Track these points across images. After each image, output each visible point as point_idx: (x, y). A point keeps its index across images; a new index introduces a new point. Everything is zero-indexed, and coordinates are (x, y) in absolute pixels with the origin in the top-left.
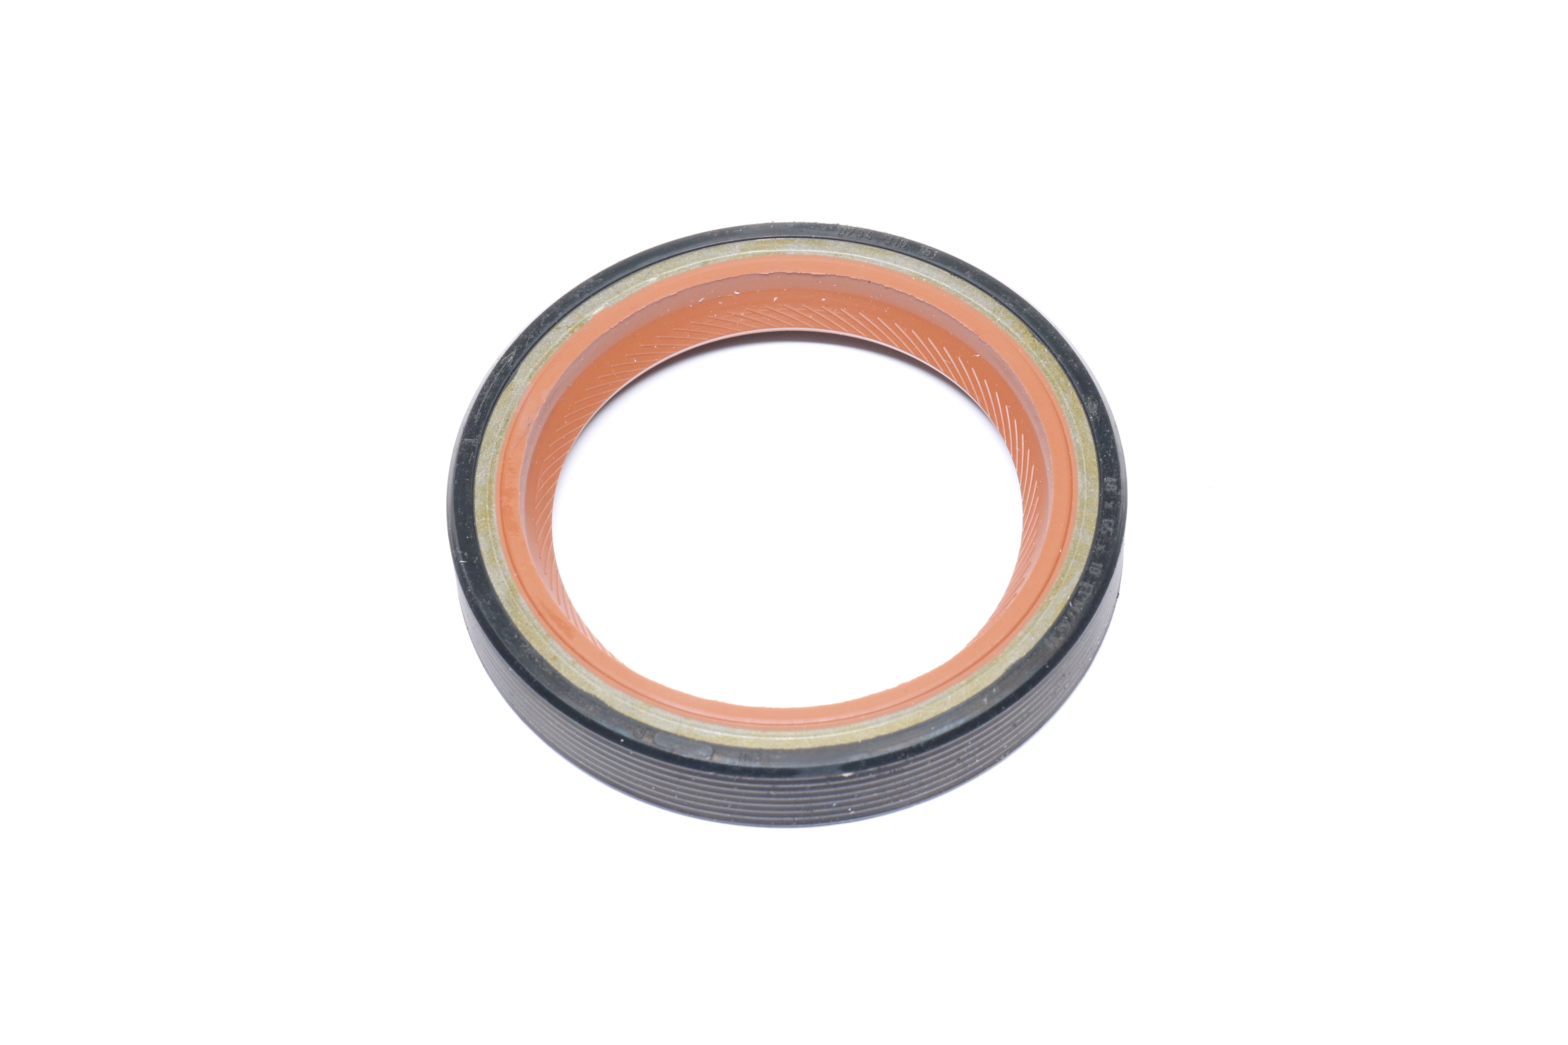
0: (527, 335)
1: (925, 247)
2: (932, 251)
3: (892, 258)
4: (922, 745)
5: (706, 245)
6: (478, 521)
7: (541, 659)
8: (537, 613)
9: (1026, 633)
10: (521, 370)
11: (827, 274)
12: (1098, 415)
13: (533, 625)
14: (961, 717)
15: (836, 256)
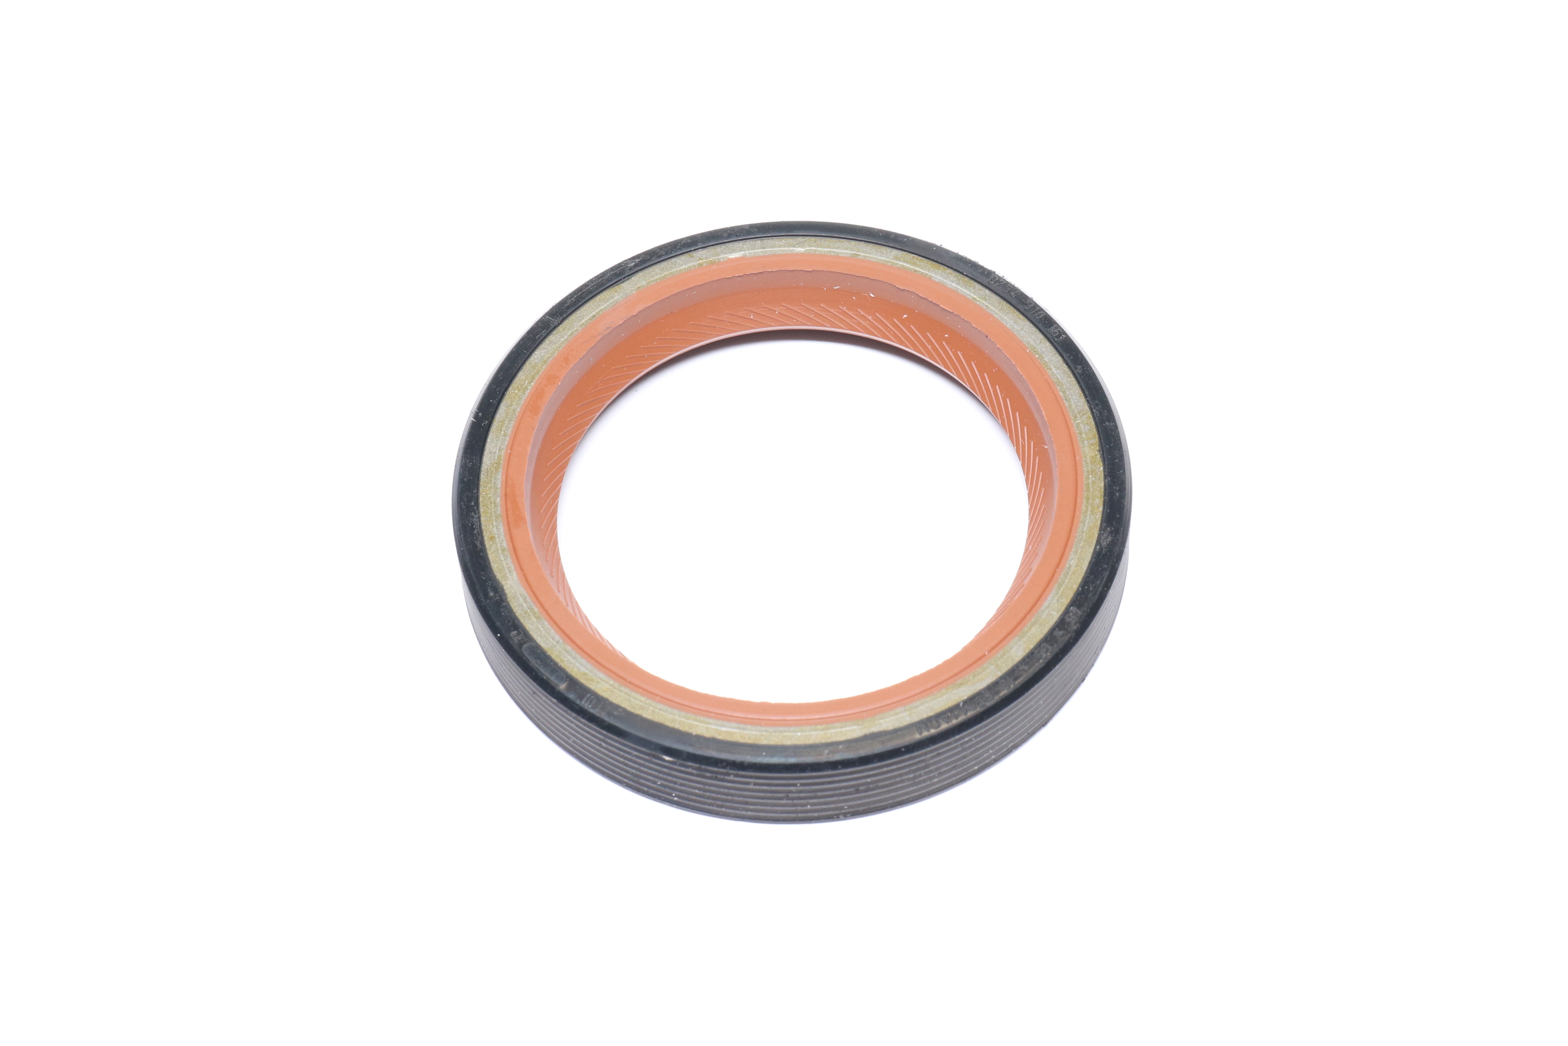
0: (660, 250)
1: (1058, 326)
2: (1062, 332)
3: (1022, 324)
4: (745, 764)
5: (866, 240)
6: (511, 390)
7: (481, 533)
8: (504, 493)
9: (905, 711)
10: (635, 279)
11: (953, 312)
12: (1106, 548)
13: (494, 501)
14: (795, 756)
15: (974, 300)
